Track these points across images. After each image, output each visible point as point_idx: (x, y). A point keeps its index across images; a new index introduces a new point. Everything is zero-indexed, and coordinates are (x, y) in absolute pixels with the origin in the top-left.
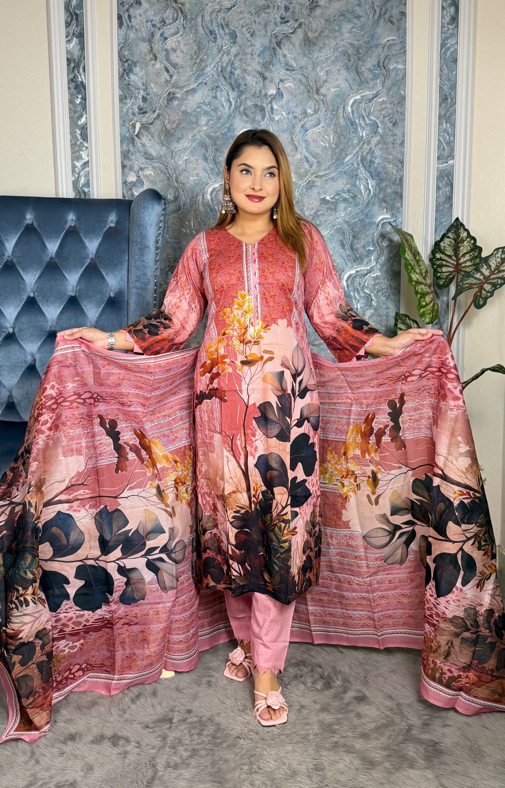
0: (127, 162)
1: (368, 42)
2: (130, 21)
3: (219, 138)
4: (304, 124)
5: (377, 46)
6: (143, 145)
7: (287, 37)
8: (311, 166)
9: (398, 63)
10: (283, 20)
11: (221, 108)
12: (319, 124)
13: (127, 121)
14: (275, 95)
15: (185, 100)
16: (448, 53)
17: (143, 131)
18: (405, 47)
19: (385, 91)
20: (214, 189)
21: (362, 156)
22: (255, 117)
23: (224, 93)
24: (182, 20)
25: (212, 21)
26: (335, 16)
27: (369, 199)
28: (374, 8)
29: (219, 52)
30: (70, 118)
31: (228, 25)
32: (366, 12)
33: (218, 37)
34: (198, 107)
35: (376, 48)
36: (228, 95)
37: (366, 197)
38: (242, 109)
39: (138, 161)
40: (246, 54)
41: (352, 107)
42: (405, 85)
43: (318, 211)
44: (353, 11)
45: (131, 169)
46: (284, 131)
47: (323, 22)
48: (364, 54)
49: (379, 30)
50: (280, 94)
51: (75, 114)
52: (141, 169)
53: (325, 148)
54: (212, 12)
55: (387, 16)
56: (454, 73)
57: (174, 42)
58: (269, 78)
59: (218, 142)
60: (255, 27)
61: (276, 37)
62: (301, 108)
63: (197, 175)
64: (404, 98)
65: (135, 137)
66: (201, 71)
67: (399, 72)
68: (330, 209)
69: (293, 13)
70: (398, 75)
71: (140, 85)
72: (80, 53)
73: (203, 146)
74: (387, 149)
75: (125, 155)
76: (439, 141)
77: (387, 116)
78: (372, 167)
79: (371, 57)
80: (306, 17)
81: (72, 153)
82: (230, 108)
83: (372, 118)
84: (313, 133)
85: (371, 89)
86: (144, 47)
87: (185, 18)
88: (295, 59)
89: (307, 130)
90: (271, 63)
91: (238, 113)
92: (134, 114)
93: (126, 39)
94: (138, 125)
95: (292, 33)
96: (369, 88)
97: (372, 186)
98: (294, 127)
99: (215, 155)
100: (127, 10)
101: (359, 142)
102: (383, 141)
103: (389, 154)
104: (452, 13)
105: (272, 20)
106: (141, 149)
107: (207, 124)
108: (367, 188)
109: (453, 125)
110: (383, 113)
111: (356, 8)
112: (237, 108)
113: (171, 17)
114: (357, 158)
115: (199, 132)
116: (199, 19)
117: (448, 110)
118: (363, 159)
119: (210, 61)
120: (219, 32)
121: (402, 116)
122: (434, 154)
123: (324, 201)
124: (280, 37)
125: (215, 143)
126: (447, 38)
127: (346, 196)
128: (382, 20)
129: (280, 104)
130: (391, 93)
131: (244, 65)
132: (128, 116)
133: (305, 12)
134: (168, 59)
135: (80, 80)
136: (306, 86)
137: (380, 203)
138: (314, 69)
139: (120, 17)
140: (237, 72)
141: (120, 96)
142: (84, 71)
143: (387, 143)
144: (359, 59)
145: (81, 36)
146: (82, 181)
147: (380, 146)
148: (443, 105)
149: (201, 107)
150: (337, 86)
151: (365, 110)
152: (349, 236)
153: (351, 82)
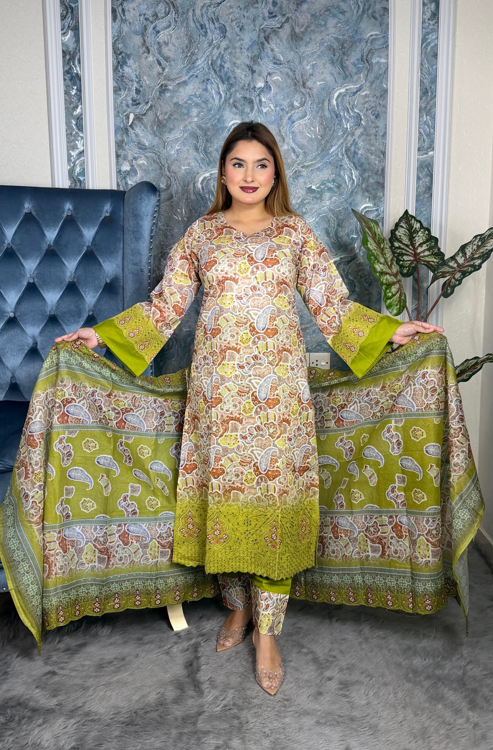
0: (120, 152)
1: (353, 37)
2: (124, 15)
3: (209, 129)
4: (291, 116)
5: (360, 40)
6: (137, 135)
7: (275, 31)
8: (298, 156)
9: (380, 57)
10: (272, 15)
11: (211, 100)
12: (305, 116)
13: (121, 112)
14: (263, 88)
15: (176, 92)
16: (429, 47)
17: (136, 122)
18: (387, 42)
19: (368, 84)
20: (205, 178)
21: (346, 147)
22: (243, 109)
23: (215, 86)
24: (174, 14)
25: (202, 15)
26: (320, 11)
27: (353, 188)
28: (358, 3)
29: (210, 46)
30: (66, 108)
31: (218, 20)
32: (351, 7)
33: (208, 31)
34: (189, 99)
35: (360, 43)
36: (218, 88)
37: (350, 186)
38: (231, 101)
39: (131, 151)
40: (235, 48)
41: (336, 100)
42: (387, 79)
43: (304, 199)
44: (338, 7)
45: (125, 158)
46: (272, 123)
47: (309, 17)
48: (349, 49)
49: (363, 25)
50: (268, 87)
51: (70, 104)
52: (135, 158)
53: (311, 139)
54: (203, 7)
55: (370, 12)
56: (434, 67)
57: (167, 35)
58: (257, 71)
59: (209, 133)
60: (243, 21)
61: (265, 32)
62: (288, 100)
63: (189, 164)
64: (386, 91)
65: (129, 128)
66: (192, 63)
67: (382, 66)
68: (316, 198)
69: (281, 8)
70: (381, 69)
71: (134, 77)
72: (76, 45)
73: (194, 137)
74: (370, 140)
75: (119, 145)
76: (420, 133)
77: (370, 109)
78: (356, 157)
79: (355, 51)
80: (293, 12)
81: (68, 142)
82: (220, 100)
83: (356, 111)
84: (300, 125)
85: (355, 83)
86: (137, 40)
87: (177, 12)
88: (282, 53)
89: (294, 122)
90: (259, 56)
91: (227, 105)
92: (127, 106)
93: (120, 32)
94: (132, 116)
95: (279, 28)
96: (353, 82)
97: (356, 177)
98: (281, 119)
99: (205, 145)
100: (121, 4)
101: (344, 134)
102: (366, 133)
103: (372, 145)
104: (432, 10)
105: (261, 15)
106: (134, 139)
107: (198, 116)
108: (351, 178)
109: (434, 118)
110: (366, 106)
111: (341, 4)
112: (226, 100)
113: (163, 11)
114: (342, 149)
115: (190, 123)
116: (191, 13)
117: (428, 103)
118: (347, 150)
119: (201, 55)
120: (210, 26)
121: (384, 109)
122: (415, 145)
123: (310, 190)
124: (269, 31)
125: (206, 134)
126: (428, 34)
127: (331, 185)
128: (366, 15)
129: (268, 96)
130: (374, 86)
131: (233, 59)
132: (122, 107)
133: (292, 7)
134: (160, 53)
135: (75, 71)
136: (293, 79)
137: (364, 192)
138: (300, 63)
139: (114, 11)
140: (226, 66)
141: (114, 87)
142: (79, 63)
143: (370, 135)
144: (344, 54)
145: (76, 29)
146: (78, 170)
147: (364, 137)
148: (424, 98)
149: (192, 99)
150: (322, 80)
151: (349, 103)
152: (334, 224)
153: (336, 76)
